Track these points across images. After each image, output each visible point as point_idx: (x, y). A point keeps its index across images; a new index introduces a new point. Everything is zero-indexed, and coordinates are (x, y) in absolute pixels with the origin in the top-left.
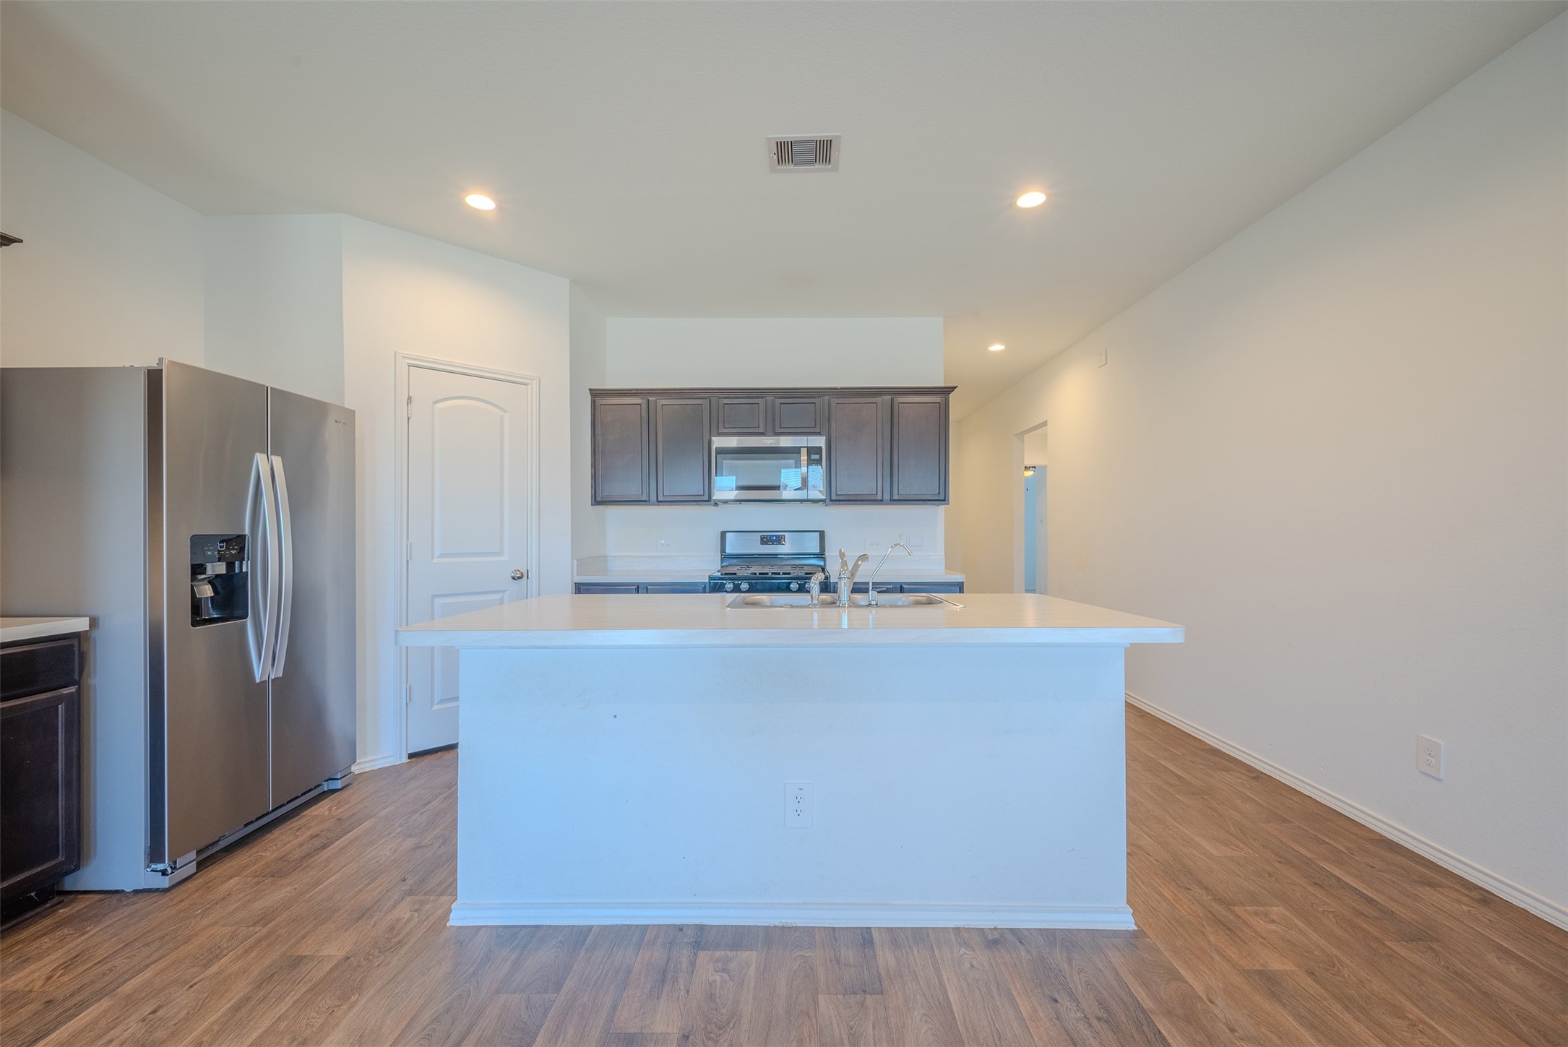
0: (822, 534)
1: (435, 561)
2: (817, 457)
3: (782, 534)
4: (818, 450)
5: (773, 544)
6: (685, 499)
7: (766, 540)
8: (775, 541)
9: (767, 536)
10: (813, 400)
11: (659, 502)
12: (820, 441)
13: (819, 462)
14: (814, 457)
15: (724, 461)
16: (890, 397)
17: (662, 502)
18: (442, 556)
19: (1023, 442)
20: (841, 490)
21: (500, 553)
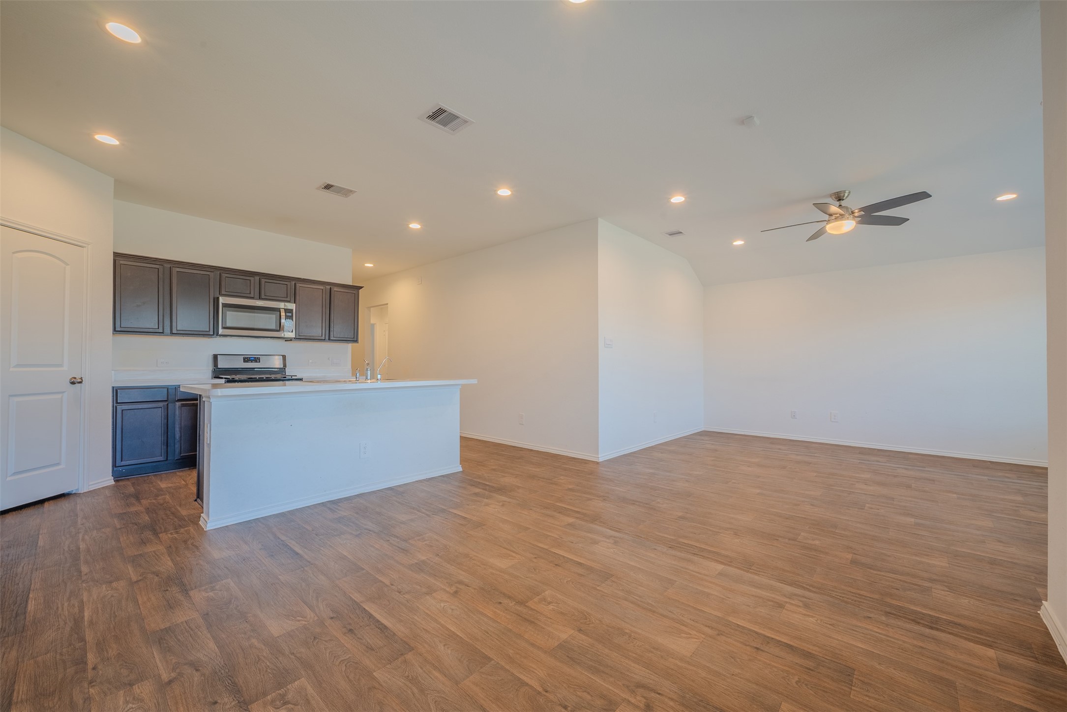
0: (284, 357)
1: (11, 369)
2: (290, 314)
3: (258, 356)
4: (291, 311)
5: (252, 362)
6: (195, 333)
7: (246, 360)
8: (253, 360)
9: (247, 357)
10: (286, 283)
11: (172, 334)
12: (292, 306)
13: (291, 318)
14: (288, 314)
15: (227, 312)
16: (329, 287)
17: (176, 334)
18: (18, 366)
19: (370, 311)
20: (302, 333)
21: (61, 365)
